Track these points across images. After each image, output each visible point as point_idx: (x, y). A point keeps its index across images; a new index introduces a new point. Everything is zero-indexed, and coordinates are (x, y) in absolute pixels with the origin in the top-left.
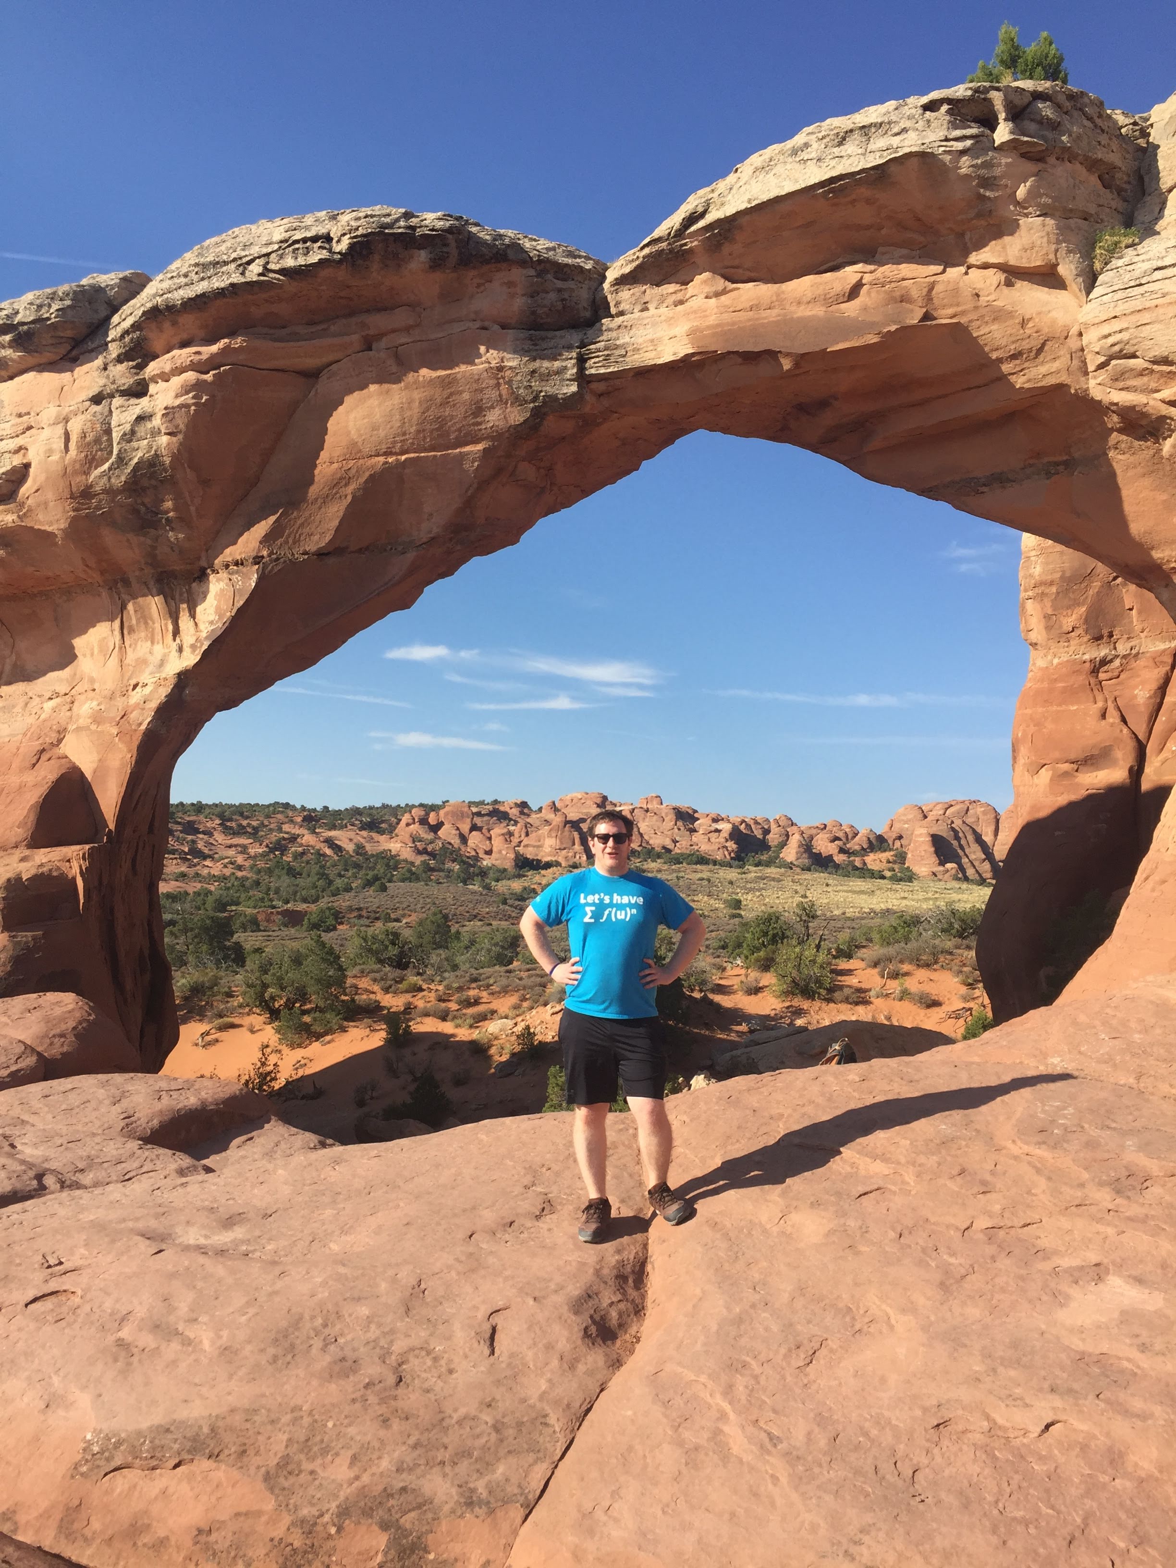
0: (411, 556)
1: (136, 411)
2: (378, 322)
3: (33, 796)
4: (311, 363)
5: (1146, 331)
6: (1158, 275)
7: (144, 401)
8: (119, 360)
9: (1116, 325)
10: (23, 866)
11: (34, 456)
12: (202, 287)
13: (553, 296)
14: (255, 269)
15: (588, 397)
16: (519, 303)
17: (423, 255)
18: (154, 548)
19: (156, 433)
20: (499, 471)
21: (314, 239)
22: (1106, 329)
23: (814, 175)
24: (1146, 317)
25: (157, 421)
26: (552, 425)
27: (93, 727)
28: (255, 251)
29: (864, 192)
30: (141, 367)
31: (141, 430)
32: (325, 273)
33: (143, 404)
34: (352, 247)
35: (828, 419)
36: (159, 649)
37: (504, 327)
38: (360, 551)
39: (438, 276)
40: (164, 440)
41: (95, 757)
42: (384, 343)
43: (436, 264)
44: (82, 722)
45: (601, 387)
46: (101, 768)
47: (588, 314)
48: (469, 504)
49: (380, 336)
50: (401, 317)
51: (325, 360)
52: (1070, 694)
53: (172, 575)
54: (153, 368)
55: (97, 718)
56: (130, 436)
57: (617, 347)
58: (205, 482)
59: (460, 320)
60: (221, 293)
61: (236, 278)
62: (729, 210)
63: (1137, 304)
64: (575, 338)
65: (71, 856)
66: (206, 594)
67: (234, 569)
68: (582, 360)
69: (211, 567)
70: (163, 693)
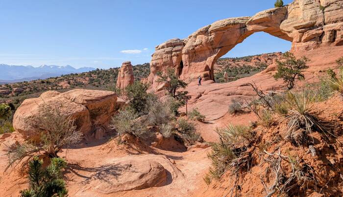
1: (211, 37)
9: (281, 28)
10: (204, 73)
13: (242, 26)
19: (212, 39)
24: (283, 27)
27: (208, 61)
29: (263, 19)
30: (211, 34)
32: (224, 27)
34: (226, 25)
38: (228, 46)
39: (233, 26)
41: (209, 64)
45: (246, 32)
47: (244, 27)
49: (228, 30)
50: (230, 29)
57: (247, 29)
58: (216, 42)
60: (216, 29)
61: (218, 28)
62: (254, 20)
64: (243, 29)
65: (208, 72)
66: (217, 50)
67: (219, 48)
68: (244, 31)
69: (217, 48)
70: (214, 58)
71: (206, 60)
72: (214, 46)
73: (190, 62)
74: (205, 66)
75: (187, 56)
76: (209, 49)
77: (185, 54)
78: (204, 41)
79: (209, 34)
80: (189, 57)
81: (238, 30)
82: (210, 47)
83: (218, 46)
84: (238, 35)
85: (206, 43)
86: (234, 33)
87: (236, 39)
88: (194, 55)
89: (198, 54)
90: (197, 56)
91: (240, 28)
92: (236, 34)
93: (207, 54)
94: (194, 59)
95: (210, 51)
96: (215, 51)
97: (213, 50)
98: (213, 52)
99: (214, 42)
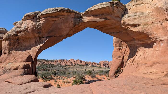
0: (63, 37)
1: (39, 23)
3: (27, 57)
4: (55, 20)
5: (126, 22)
9: (124, 21)
10: (25, 63)
12: (46, 13)
13: (77, 15)
14: (51, 12)
15: (79, 24)
16: (74, 16)
17: (66, 11)
18: (39, 35)
19: (41, 25)
20: (71, 30)
21: (56, 10)
23: (100, 7)
24: (126, 21)
25: (41, 24)
26: (76, 26)
28: (51, 10)
29: (103, 9)
30: (40, 20)
31: (39, 25)
32: (57, 12)
33: (40, 23)
34: (60, 11)
35: (99, 27)
36: (39, 44)
37: (72, 18)
38: (58, 36)
39: (67, 13)
40: (41, 26)
41: (32, 54)
42: (62, 18)
45: (81, 23)
46: (33, 55)
47: (79, 17)
48: (68, 33)
49: (61, 18)
50: (63, 17)
52: (117, 51)
53: (41, 37)
55: (33, 50)
56: (38, 25)
57: (82, 20)
58: (45, 30)
59: (69, 17)
60: (48, 13)
61: (49, 12)
62: (92, 10)
65: (30, 63)
66: (44, 39)
67: (47, 37)
68: (79, 21)
69: (44, 37)
70: (39, 48)
71: (30, 49)
72: (41, 35)
73: (10, 49)
74: (28, 55)
75: (7, 42)
77: (6, 39)
78: (30, 26)
79: (38, 20)
80: (10, 44)
81: (73, 20)
82: (37, 35)
83: (46, 35)
84: (71, 25)
85: (33, 29)
86: (67, 22)
87: (68, 30)
88: (17, 43)
89: (21, 42)
90: (20, 44)
91: (75, 18)
92: (69, 24)
93: (33, 43)
94: (16, 46)
95: (36, 40)
96: (42, 41)
97: (40, 39)
98: (40, 41)
99: (42, 29)
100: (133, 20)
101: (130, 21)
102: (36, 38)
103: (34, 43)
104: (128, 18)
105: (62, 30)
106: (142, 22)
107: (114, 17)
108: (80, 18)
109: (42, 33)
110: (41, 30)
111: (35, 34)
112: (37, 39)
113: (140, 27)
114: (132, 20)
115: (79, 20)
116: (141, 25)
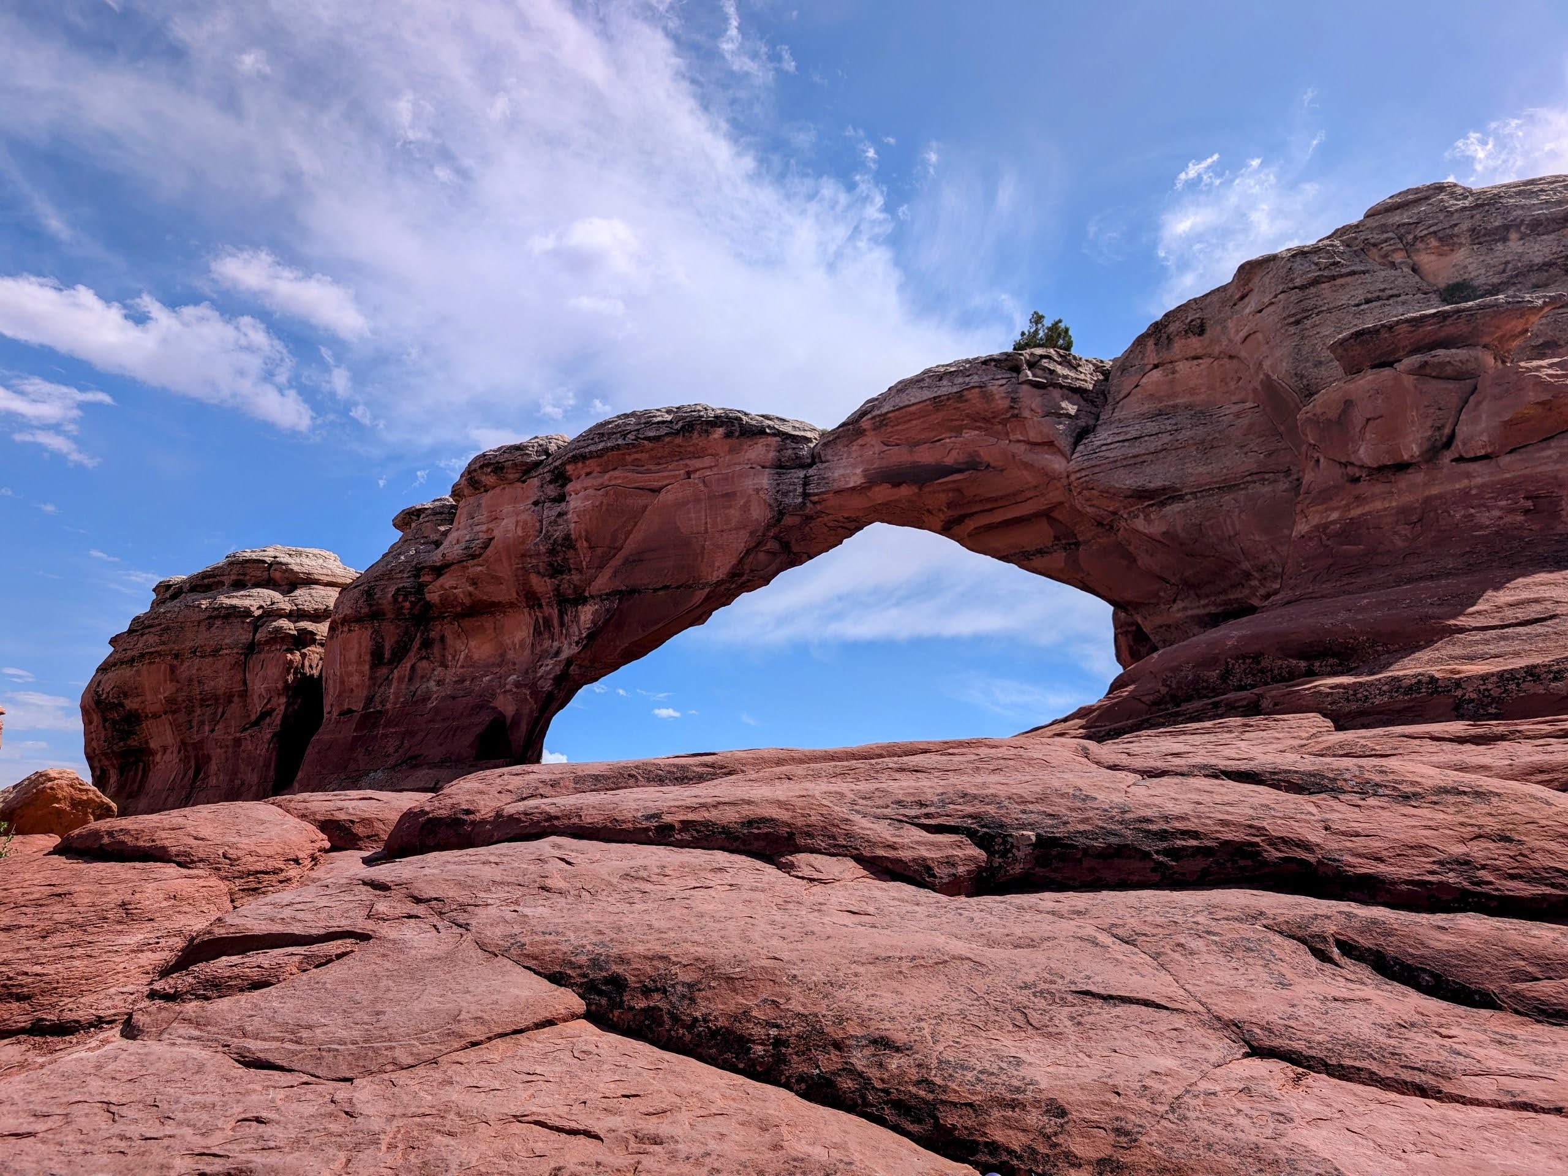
0: (707, 590)
1: (559, 509)
2: (695, 463)
3: (479, 730)
4: (656, 485)
5: (1095, 477)
6: (1104, 448)
7: (563, 504)
8: (550, 482)
9: (1083, 473)
11: (496, 533)
12: (601, 446)
13: (790, 451)
14: (631, 437)
15: (808, 504)
16: (772, 454)
17: (720, 431)
18: (559, 586)
19: (568, 522)
20: (759, 544)
21: (663, 422)
22: (1078, 475)
24: (1097, 470)
25: (570, 516)
26: (788, 520)
27: (514, 690)
28: (631, 428)
29: (951, 403)
30: (563, 486)
31: (560, 521)
32: (667, 439)
33: (562, 507)
34: (683, 427)
36: (556, 644)
37: (763, 467)
38: (678, 588)
39: (729, 440)
40: (573, 526)
41: (514, 710)
42: (697, 475)
43: (728, 435)
44: (508, 687)
45: (816, 498)
46: (518, 714)
47: (809, 461)
48: (741, 561)
49: (693, 472)
50: (707, 461)
51: (665, 483)
53: (568, 601)
54: (569, 487)
55: (517, 684)
56: (553, 523)
57: (824, 478)
58: (593, 548)
59: (739, 464)
60: (612, 449)
61: (620, 442)
62: (884, 410)
63: (1093, 463)
64: (801, 473)
66: (587, 613)
67: (605, 597)
68: (805, 484)
69: (592, 597)
70: (558, 670)
71: (497, 681)
72: (569, 583)
73: (376, 687)
74: (485, 718)
75: (359, 640)
76: (532, 599)
78: (505, 533)
80: (375, 654)
81: (765, 480)
82: (542, 585)
83: (602, 584)
84: (759, 513)
85: (519, 550)
86: (729, 496)
87: (739, 542)
88: (417, 644)
89: (443, 639)
90: (436, 649)
91: (780, 466)
92: (746, 508)
93: (516, 641)
94: (409, 665)
95: (537, 619)
96: (578, 622)
97: (561, 615)
98: (562, 624)
99: (575, 549)
100: (1135, 463)
101: (1121, 471)
102: (540, 606)
103: (522, 642)
104: (1108, 454)
105: (703, 547)
106: (1192, 474)
107: (1023, 447)
108: (810, 466)
109: (580, 571)
110: (571, 554)
111: (534, 579)
112: (547, 611)
113: (1177, 507)
114: (1132, 461)
115: (806, 477)
116: (1181, 498)
